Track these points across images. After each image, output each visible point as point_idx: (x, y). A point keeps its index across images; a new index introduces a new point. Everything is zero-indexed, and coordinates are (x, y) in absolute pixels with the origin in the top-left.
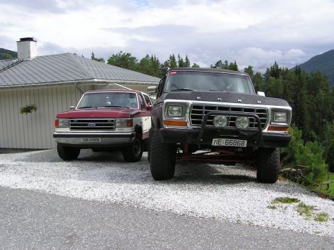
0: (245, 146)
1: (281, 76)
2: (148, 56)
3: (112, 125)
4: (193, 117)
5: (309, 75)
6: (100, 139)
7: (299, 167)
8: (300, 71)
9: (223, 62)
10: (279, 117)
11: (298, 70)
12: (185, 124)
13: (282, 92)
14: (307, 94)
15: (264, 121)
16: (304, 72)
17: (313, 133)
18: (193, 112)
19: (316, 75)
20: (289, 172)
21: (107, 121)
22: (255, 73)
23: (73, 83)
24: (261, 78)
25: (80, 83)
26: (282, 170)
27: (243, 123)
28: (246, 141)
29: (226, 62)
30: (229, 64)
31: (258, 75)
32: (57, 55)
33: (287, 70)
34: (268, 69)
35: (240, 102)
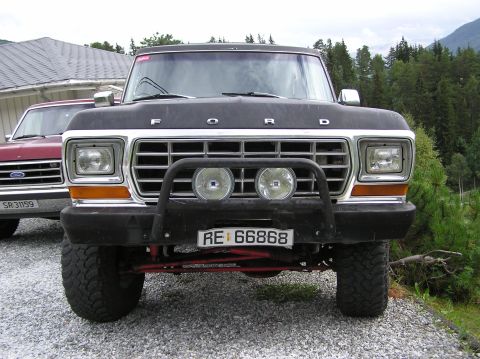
0: (290, 243)
1: (412, 58)
2: (213, 40)
3: (57, 172)
4: (141, 174)
5: (455, 55)
6: (35, 202)
7: (439, 254)
8: (440, 49)
9: (325, 42)
10: (381, 159)
11: (437, 48)
12: (124, 193)
13: (415, 82)
14: (452, 83)
15: (340, 173)
16: (447, 50)
17: (461, 140)
18: (141, 160)
19: (465, 52)
20: (418, 263)
21: (47, 165)
22: (372, 56)
23: (34, 90)
24: (383, 63)
25: (46, 89)
26: (403, 261)
27: (277, 186)
28: (290, 233)
29: (330, 41)
30: (334, 45)
31: (378, 59)
32: (27, 42)
33: (421, 48)
34: (392, 49)
35: (270, 126)
